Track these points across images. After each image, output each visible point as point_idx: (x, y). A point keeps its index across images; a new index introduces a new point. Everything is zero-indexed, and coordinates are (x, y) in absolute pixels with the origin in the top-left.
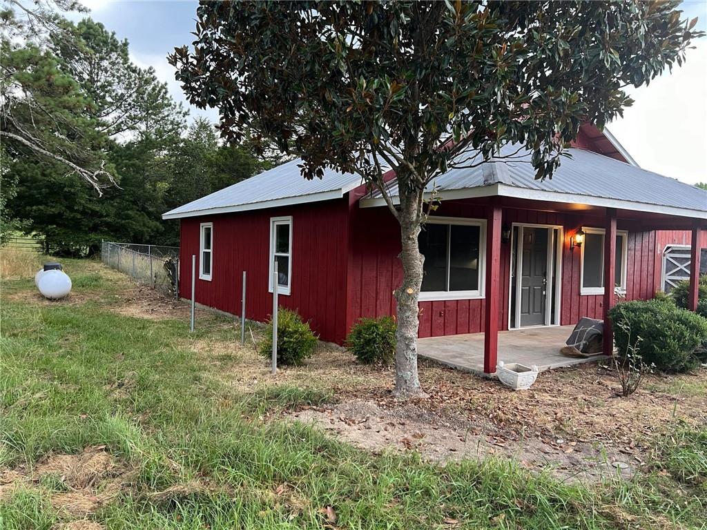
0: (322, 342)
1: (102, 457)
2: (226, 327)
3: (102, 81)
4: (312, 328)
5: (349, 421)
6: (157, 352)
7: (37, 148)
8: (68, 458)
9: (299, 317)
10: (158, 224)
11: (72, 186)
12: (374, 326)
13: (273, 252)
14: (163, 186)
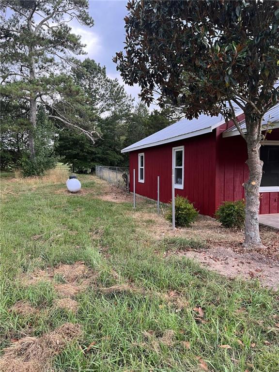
0: (201, 215)
1: (82, 267)
2: (151, 206)
3: (95, 88)
4: (195, 206)
5: (216, 259)
6: (116, 217)
7: (67, 122)
8: (68, 266)
9: (188, 201)
10: (121, 157)
11: (83, 140)
12: (232, 206)
13: (174, 166)
14: (123, 138)
